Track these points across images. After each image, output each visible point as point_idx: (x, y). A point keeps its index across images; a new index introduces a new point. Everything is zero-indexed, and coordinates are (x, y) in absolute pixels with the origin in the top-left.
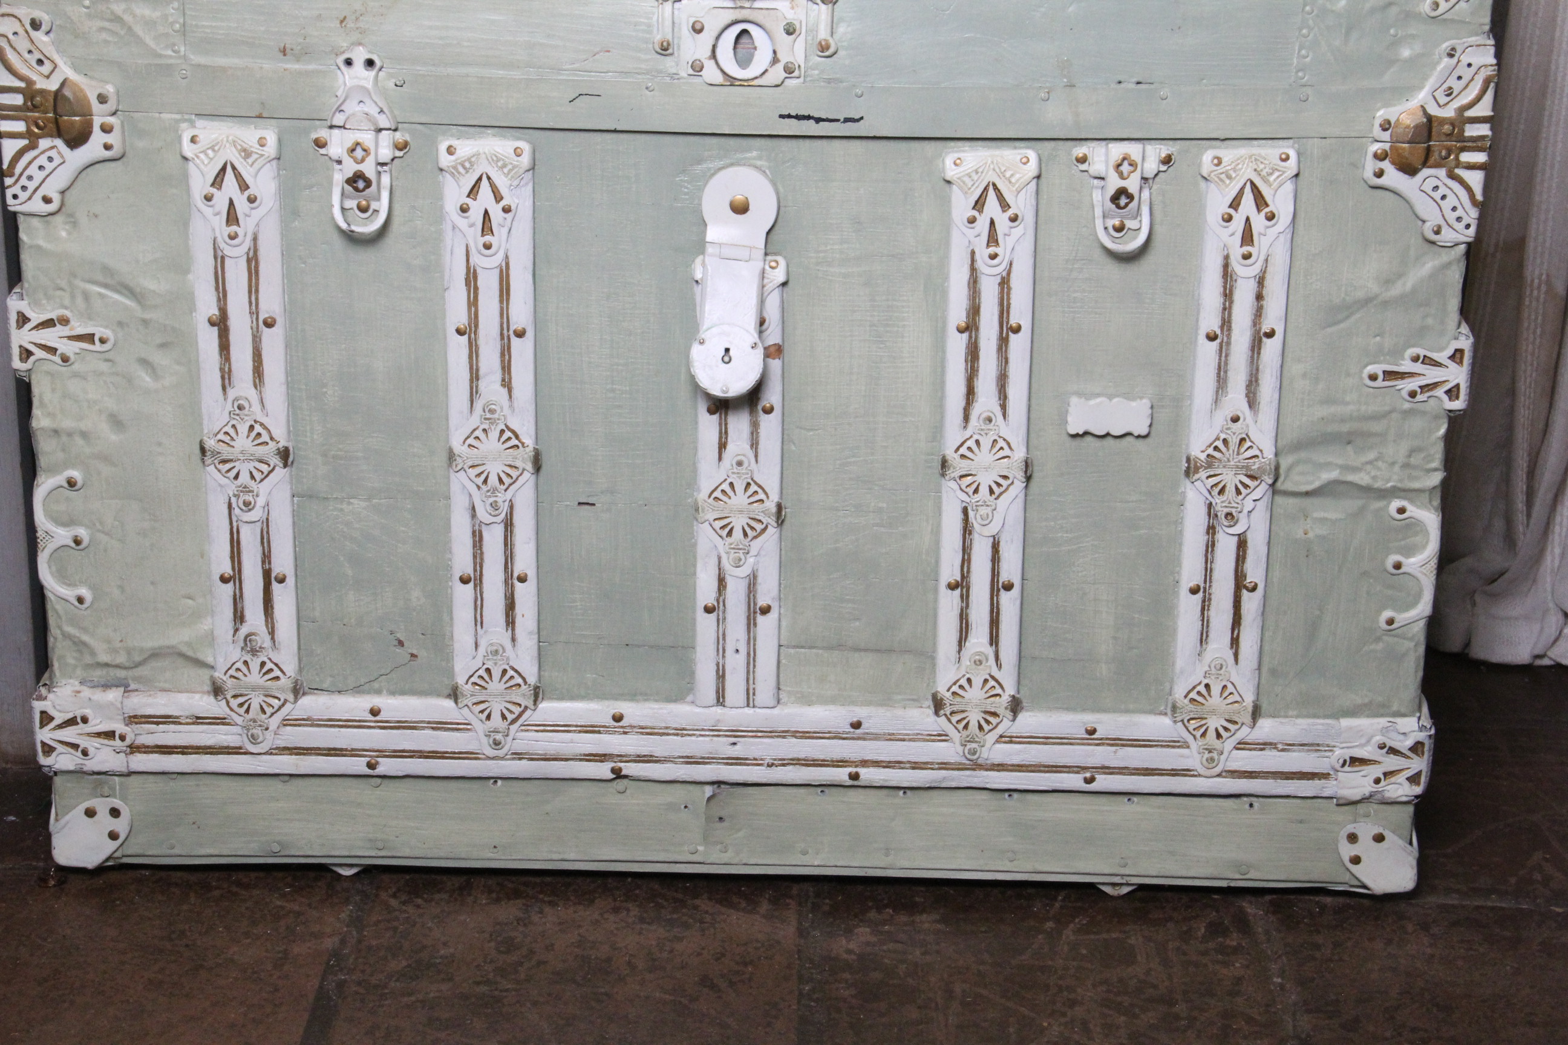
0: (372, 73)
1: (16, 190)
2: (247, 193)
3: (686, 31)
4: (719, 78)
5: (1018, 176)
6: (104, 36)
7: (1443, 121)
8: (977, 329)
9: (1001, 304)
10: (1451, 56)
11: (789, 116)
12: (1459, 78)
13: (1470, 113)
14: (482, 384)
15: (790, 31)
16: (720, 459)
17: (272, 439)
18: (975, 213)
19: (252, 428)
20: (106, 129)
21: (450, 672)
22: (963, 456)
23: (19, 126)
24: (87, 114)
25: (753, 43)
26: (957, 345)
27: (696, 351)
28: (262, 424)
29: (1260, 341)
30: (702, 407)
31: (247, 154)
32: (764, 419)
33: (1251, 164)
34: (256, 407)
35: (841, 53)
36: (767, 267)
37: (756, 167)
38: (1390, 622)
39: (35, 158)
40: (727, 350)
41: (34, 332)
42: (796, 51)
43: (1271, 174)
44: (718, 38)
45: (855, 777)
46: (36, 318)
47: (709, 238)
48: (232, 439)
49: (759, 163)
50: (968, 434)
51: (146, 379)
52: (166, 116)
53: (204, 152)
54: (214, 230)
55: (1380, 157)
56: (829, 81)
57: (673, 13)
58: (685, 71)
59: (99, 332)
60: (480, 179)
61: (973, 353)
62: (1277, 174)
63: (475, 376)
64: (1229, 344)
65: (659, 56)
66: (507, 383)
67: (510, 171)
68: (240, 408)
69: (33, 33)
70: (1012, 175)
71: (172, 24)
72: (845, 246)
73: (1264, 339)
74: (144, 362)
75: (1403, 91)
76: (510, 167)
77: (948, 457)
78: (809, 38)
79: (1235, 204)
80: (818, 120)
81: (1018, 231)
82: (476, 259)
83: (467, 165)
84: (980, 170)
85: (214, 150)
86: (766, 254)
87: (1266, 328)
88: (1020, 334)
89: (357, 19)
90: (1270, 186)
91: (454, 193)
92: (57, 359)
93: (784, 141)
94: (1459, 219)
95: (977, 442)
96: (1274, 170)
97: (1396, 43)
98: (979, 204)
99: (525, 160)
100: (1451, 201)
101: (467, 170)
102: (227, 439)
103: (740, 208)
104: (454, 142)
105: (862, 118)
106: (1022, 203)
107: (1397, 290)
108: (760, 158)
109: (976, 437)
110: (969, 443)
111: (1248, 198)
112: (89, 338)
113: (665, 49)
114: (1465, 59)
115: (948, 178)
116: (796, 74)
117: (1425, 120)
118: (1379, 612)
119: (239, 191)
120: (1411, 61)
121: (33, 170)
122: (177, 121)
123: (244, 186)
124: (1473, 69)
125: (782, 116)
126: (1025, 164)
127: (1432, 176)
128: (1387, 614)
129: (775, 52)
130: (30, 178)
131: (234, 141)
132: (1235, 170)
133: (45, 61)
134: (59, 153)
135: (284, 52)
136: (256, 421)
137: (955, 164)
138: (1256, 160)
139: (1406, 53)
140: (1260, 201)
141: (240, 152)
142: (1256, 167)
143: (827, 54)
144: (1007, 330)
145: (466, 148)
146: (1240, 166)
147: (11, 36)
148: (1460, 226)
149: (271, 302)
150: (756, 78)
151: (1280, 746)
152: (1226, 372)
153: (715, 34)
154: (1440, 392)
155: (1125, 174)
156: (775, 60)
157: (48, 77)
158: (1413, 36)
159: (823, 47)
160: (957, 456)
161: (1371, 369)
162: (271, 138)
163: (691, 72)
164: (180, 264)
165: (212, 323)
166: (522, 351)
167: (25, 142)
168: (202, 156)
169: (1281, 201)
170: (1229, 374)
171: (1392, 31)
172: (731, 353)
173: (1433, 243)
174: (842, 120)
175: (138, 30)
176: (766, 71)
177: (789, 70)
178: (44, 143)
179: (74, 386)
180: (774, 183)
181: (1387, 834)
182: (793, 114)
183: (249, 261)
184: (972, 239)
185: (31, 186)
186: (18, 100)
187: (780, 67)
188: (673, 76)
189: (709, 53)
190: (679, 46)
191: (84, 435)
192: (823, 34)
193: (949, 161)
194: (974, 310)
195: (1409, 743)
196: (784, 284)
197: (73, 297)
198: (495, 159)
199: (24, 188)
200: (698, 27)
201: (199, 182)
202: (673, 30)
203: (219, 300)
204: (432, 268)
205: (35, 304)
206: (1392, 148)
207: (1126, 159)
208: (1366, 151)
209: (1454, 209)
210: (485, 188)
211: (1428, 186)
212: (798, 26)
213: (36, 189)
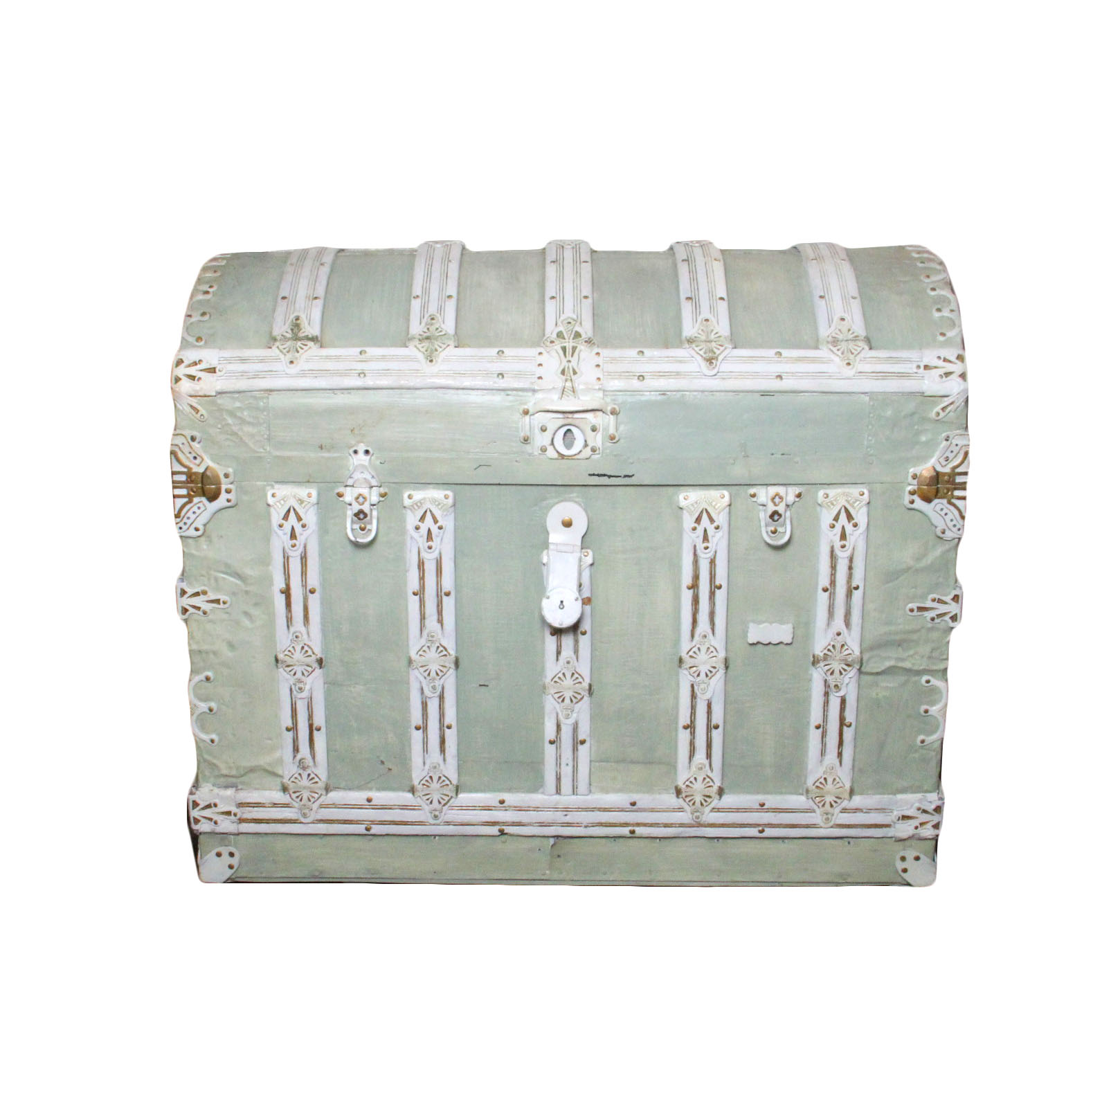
0: (368, 457)
1: (181, 524)
2: (301, 523)
3: (537, 431)
4: (556, 455)
5: (719, 505)
6: (227, 443)
7: (945, 474)
8: (698, 587)
9: (711, 574)
10: (947, 440)
11: (594, 475)
12: (952, 452)
13: (958, 470)
14: (427, 622)
15: (594, 429)
16: (557, 660)
17: (313, 653)
18: (696, 525)
19: (303, 648)
20: (228, 491)
21: (411, 779)
22: (691, 657)
23: (183, 491)
24: (218, 483)
25: (573, 436)
26: (687, 596)
27: (545, 602)
28: (308, 646)
29: (851, 591)
30: (547, 633)
31: (301, 501)
32: (581, 638)
33: (844, 497)
34: (305, 636)
35: (622, 441)
36: (582, 556)
37: (576, 502)
38: (923, 742)
39: (192, 507)
40: (562, 602)
41: (189, 599)
42: (597, 440)
43: (855, 502)
44: (554, 434)
45: (632, 832)
46: (190, 591)
47: (550, 541)
48: (292, 654)
49: (577, 500)
50: (694, 643)
51: (247, 623)
52: (258, 483)
53: (279, 502)
54: (283, 543)
55: (912, 493)
56: (615, 456)
57: (530, 420)
58: (537, 452)
59: (223, 598)
60: (426, 512)
61: (696, 601)
62: (858, 502)
63: (423, 617)
64: (834, 593)
65: (522, 444)
66: (440, 621)
67: (442, 507)
68: (297, 637)
69: (192, 443)
71: (263, 435)
72: (625, 543)
73: (853, 591)
74: (246, 614)
75: (924, 459)
76: (442, 505)
77: (683, 658)
78: (604, 433)
79: (836, 519)
80: (610, 477)
81: (719, 534)
82: (424, 555)
83: (419, 504)
84: (698, 502)
85: (285, 501)
86: (582, 549)
87: (854, 585)
88: (721, 589)
89: (360, 429)
90: (855, 508)
91: (412, 519)
92: (201, 613)
93: (591, 488)
94: (955, 526)
95: (699, 649)
96: (857, 500)
97: (918, 433)
98: (698, 520)
99: (450, 501)
100: (950, 516)
101: (419, 507)
102: (290, 654)
103: (567, 524)
104: (412, 492)
105: (633, 475)
106: (721, 519)
107: (923, 563)
108: (578, 497)
109: (698, 646)
110: (694, 650)
111: (843, 516)
112: (217, 601)
113: (526, 440)
114: (954, 442)
115: (681, 506)
116: (597, 452)
117: (935, 474)
118: (916, 737)
119: (297, 522)
120: (927, 443)
121: (190, 514)
122: (265, 486)
123: (299, 519)
124: (958, 448)
125: (590, 475)
126: (722, 498)
127: (939, 503)
128: (921, 737)
129: (586, 441)
130: (188, 518)
131: (294, 495)
132: (835, 500)
133: (198, 457)
134: (204, 505)
135: (321, 447)
136: (305, 644)
137: (685, 499)
138: (846, 495)
139: (923, 439)
140: (850, 517)
141: (297, 501)
142: (847, 499)
143: (614, 441)
144: (714, 588)
145: (418, 495)
146: (838, 498)
147: (181, 446)
148: (955, 530)
149: (313, 580)
150: (575, 455)
151: (864, 811)
152: (833, 608)
153: (553, 432)
154: (947, 618)
155: (777, 503)
156: (586, 445)
157: (199, 465)
158: (927, 430)
159: (612, 438)
160: (688, 656)
161: (910, 606)
162: (314, 493)
163: (540, 452)
164: (265, 561)
165: (282, 592)
166: (448, 603)
167: (186, 500)
168: (278, 504)
169: (861, 516)
170: (835, 609)
171: (916, 427)
172: (564, 603)
173: (942, 538)
174: (623, 476)
175: (246, 439)
176: (580, 451)
177: (593, 450)
178: (196, 500)
179: (209, 626)
180: (585, 510)
181: (922, 856)
182: (596, 473)
183: (302, 559)
184: (695, 539)
185: (189, 522)
186: (183, 478)
187: (588, 449)
188: (530, 455)
189: (550, 442)
190: (533, 438)
191: (215, 653)
192: (612, 431)
193: (681, 497)
194: (696, 577)
195: (933, 807)
196: (592, 565)
197: (209, 579)
198: (434, 501)
199: (185, 524)
200: (544, 428)
201: (276, 518)
202: (530, 429)
203: (286, 579)
204: (400, 559)
205: (190, 584)
206: (918, 488)
207: (777, 495)
208: (905, 490)
209: (952, 520)
210: (429, 517)
211: (938, 508)
212: (598, 427)
213: (191, 525)
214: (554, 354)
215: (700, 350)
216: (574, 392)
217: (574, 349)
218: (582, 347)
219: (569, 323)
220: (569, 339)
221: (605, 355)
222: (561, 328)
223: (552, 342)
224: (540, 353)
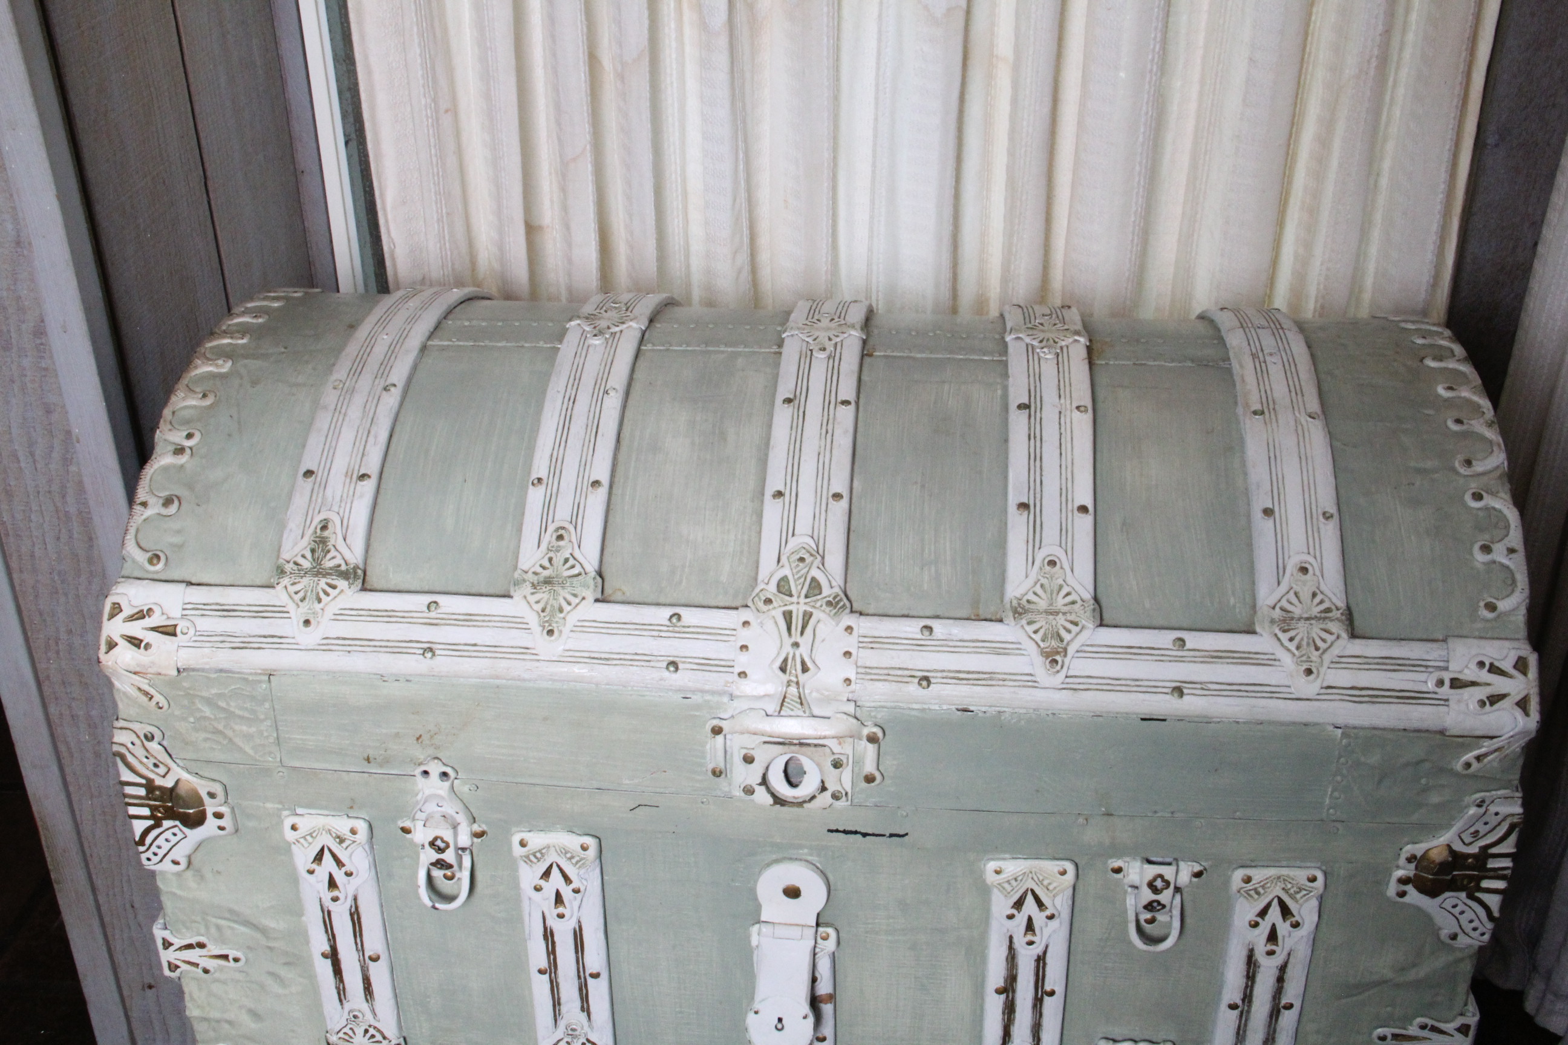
0: (447, 784)
1: (149, 854)
2: (344, 869)
3: (737, 761)
4: (770, 800)
5: (1055, 885)
6: (207, 745)
7: (1468, 855)
8: (1014, 991)
9: (1037, 975)
10: (1479, 806)
11: (837, 831)
12: (1486, 823)
13: (1494, 850)
14: (564, 1009)
15: (837, 765)
17: (385, 1038)
18: (1015, 912)
19: (366, 1031)
20: (218, 816)
23: (146, 812)
24: (201, 802)
25: (802, 770)
26: (994, 1005)
27: (751, 1019)
28: (375, 1028)
29: (1279, 1012)
31: (342, 841)
33: (1279, 884)
34: (369, 1016)
35: (887, 782)
36: (818, 939)
37: (807, 861)
39: (161, 834)
40: (780, 1020)
41: (178, 952)
42: (845, 780)
43: (1298, 893)
44: (768, 765)
46: (178, 942)
47: (763, 919)
48: (351, 1037)
49: (809, 858)
51: (276, 989)
52: (269, 805)
53: (304, 837)
54: (319, 892)
55: (1404, 881)
56: (875, 804)
57: (725, 743)
58: (738, 793)
59: (232, 954)
60: (551, 866)
61: (1010, 1009)
62: (1304, 892)
63: (556, 1003)
64: (1248, 1012)
65: (711, 779)
66: (585, 1008)
67: (577, 862)
68: (355, 1017)
69: (147, 744)
70: (1050, 884)
71: (267, 738)
72: (891, 921)
73: (1282, 1010)
74: (271, 974)
75: (1429, 829)
76: (578, 858)
78: (856, 769)
79: (1263, 913)
80: (865, 836)
81: (1054, 924)
82: (553, 923)
83: (538, 855)
84: (1020, 878)
85: (312, 837)
86: (818, 925)
87: (1284, 1001)
88: (1055, 997)
89: (432, 737)
90: (1297, 901)
91: (529, 875)
92: (200, 971)
94: (1475, 929)
96: (1300, 890)
97: (1426, 790)
98: (1019, 904)
99: (592, 852)
100: (1469, 915)
101: (539, 860)
102: (347, 1037)
103: (793, 893)
104: (526, 836)
105: (907, 834)
106: (1059, 903)
107: (1412, 975)
108: (811, 855)
111: (1275, 913)
112: (225, 957)
113: (717, 773)
114: (1493, 809)
115: (988, 883)
116: (843, 800)
117: (1450, 855)
119: (337, 868)
120: (1440, 807)
121: (161, 841)
122: (279, 810)
123: (339, 863)
124: (1500, 818)
125: (830, 832)
126: (1062, 874)
127: (1450, 898)
129: (823, 782)
130: (159, 847)
131: (329, 830)
132: (1263, 887)
133: (160, 765)
134: (181, 830)
135: (368, 760)
136: (370, 1026)
137: (995, 871)
138: (1284, 880)
139: (1435, 798)
140: (1286, 912)
141: (335, 839)
142: (1283, 886)
143: (873, 785)
144: (1040, 996)
145: (536, 840)
146: (1269, 885)
147: (130, 746)
148: (1476, 934)
149: (374, 942)
150: (805, 803)
152: (1245, 1031)
153: (765, 764)
155: (1159, 880)
156: (824, 789)
157: (164, 777)
158: (1443, 786)
159: (870, 779)
161: (1380, 1031)
162: (362, 827)
163: (743, 793)
164: (295, 909)
165: (325, 956)
166: (598, 990)
167: (151, 822)
168: (302, 840)
169: (1307, 911)
170: (1248, 1033)
171: (1423, 781)
172: (784, 1022)
173: (1448, 946)
174: (888, 835)
175: (238, 741)
176: (813, 797)
177: (835, 797)
178: (167, 823)
179: (216, 988)
180: (824, 873)
182: (841, 829)
183: (352, 915)
184: (1011, 930)
185: (161, 853)
186: (142, 792)
187: (827, 794)
188: (726, 794)
189: (759, 780)
190: (731, 774)
191: (230, 1022)
192: (869, 767)
193: (989, 869)
194: (1011, 979)
196: (835, 951)
197: (207, 928)
198: (564, 852)
199: (155, 854)
200: (749, 759)
201: (303, 857)
202: (725, 757)
203: (329, 940)
204: (515, 919)
205: (176, 932)
206: (1415, 875)
207: (1161, 876)
208: (1390, 875)
209: (1471, 921)
210: (555, 872)
211: (1448, 905)
212: (845, 761)
213: (165, 856)
214: (770, 625)
215: (1035, 632)
216: (801, 704)
217: (807, 616)
218: (822, 616)
219: (802, 560)
220: (799, 597)
221: (862, 632)
222: (786, 571)
223: (768, 601)
224: (746, 623)
